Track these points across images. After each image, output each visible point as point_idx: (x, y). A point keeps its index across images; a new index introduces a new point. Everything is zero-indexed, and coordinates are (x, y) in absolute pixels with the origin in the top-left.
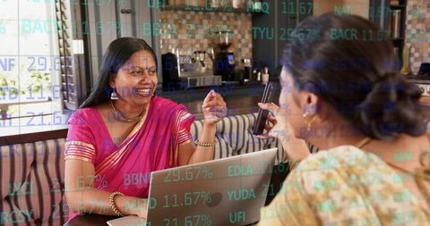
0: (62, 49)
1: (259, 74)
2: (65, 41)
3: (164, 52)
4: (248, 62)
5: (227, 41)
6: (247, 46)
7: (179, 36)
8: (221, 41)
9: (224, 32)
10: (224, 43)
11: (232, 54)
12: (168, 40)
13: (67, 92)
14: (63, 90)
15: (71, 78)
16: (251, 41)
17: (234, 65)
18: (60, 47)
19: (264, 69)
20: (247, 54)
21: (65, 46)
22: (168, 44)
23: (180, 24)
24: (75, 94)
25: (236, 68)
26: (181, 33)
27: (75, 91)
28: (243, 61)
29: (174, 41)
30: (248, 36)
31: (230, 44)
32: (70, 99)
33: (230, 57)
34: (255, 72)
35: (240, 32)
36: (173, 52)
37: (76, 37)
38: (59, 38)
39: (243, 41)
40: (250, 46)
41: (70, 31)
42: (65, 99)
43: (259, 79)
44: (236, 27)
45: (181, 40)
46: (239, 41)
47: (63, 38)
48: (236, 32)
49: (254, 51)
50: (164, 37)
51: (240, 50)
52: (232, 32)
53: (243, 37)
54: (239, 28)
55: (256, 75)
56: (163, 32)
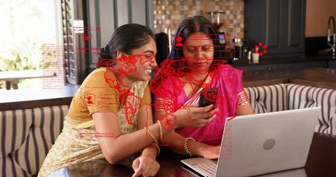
0: (65, 28)
1: (250, 53)
2: (67, 21)
3: (158, 32)
4: (238, 41)
5: (218, 22)
6: (239, 26)
7: (173, 17)
8: (213, 21)
9: (215, 13)
10: (216, 24)
11: (223, 33)
12: (162, 20)
13: (69, 67)
14: (65, 65)
15: (72, 55)
16: (243, 20)
17: (225, 45)
18: (64, 27)
19: (254, 48)
20: (239, 34)
21: (67, 25)
22: (162, 24)
23: (174, 5)
24: (75, 70)
25: (227, 47)
26: (175, 14)
27: (76, 66)
28: (234, 40)
29: (168, 22)
30: (240, 17)
31: (221, 24)
32: (71, 74)
33: (221, 37)
34: (246, 51)
35: (231, 13)
36: (166, 32)
37: (77, 18)
38: (63, 19)
39: (235, 21)
40: (242, 26)
41: (72, 12)
42: (67, 74)
43: (250, 58)
44: (228, 8)
45: (174, 20)
46: (231, 21)
47: (66, 18)
48: (228, 12)
49: (245, 31)
50: (159, 17)
51: (231, 30)
52: (223, 13)
53: (235, 17)
54: (231, 8)
55: (247, 54)
56: (157, 13)
